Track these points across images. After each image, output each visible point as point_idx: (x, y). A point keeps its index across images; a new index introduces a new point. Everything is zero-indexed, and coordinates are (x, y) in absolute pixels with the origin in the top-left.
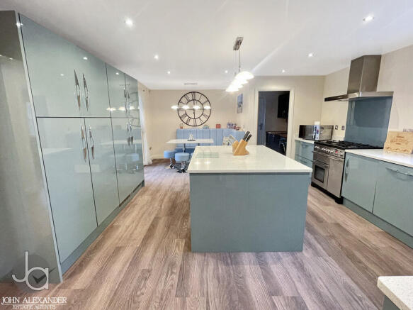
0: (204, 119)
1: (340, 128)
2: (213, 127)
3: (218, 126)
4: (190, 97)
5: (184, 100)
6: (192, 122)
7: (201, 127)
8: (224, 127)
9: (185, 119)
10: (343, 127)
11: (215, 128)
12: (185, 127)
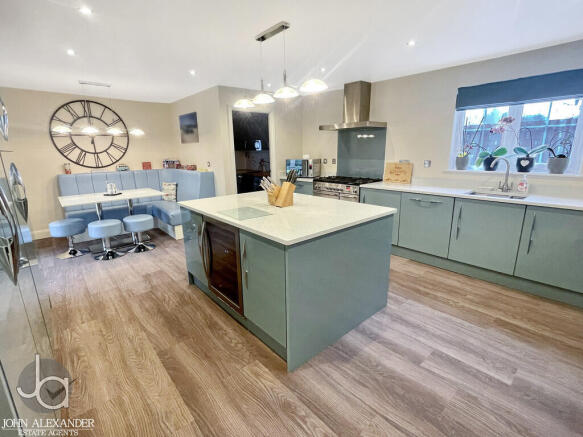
0: (116, 153)
1: (330, 161)
2: (137, 167)
3: (147, 166)
4: (78, 109)
5: (63, 114)
6: (90, 160)
7: (112, 169)
8: (156, 166)
9: (74, 155)
10: (334, 161)
11: (141, 169)
12: (76, 170)
